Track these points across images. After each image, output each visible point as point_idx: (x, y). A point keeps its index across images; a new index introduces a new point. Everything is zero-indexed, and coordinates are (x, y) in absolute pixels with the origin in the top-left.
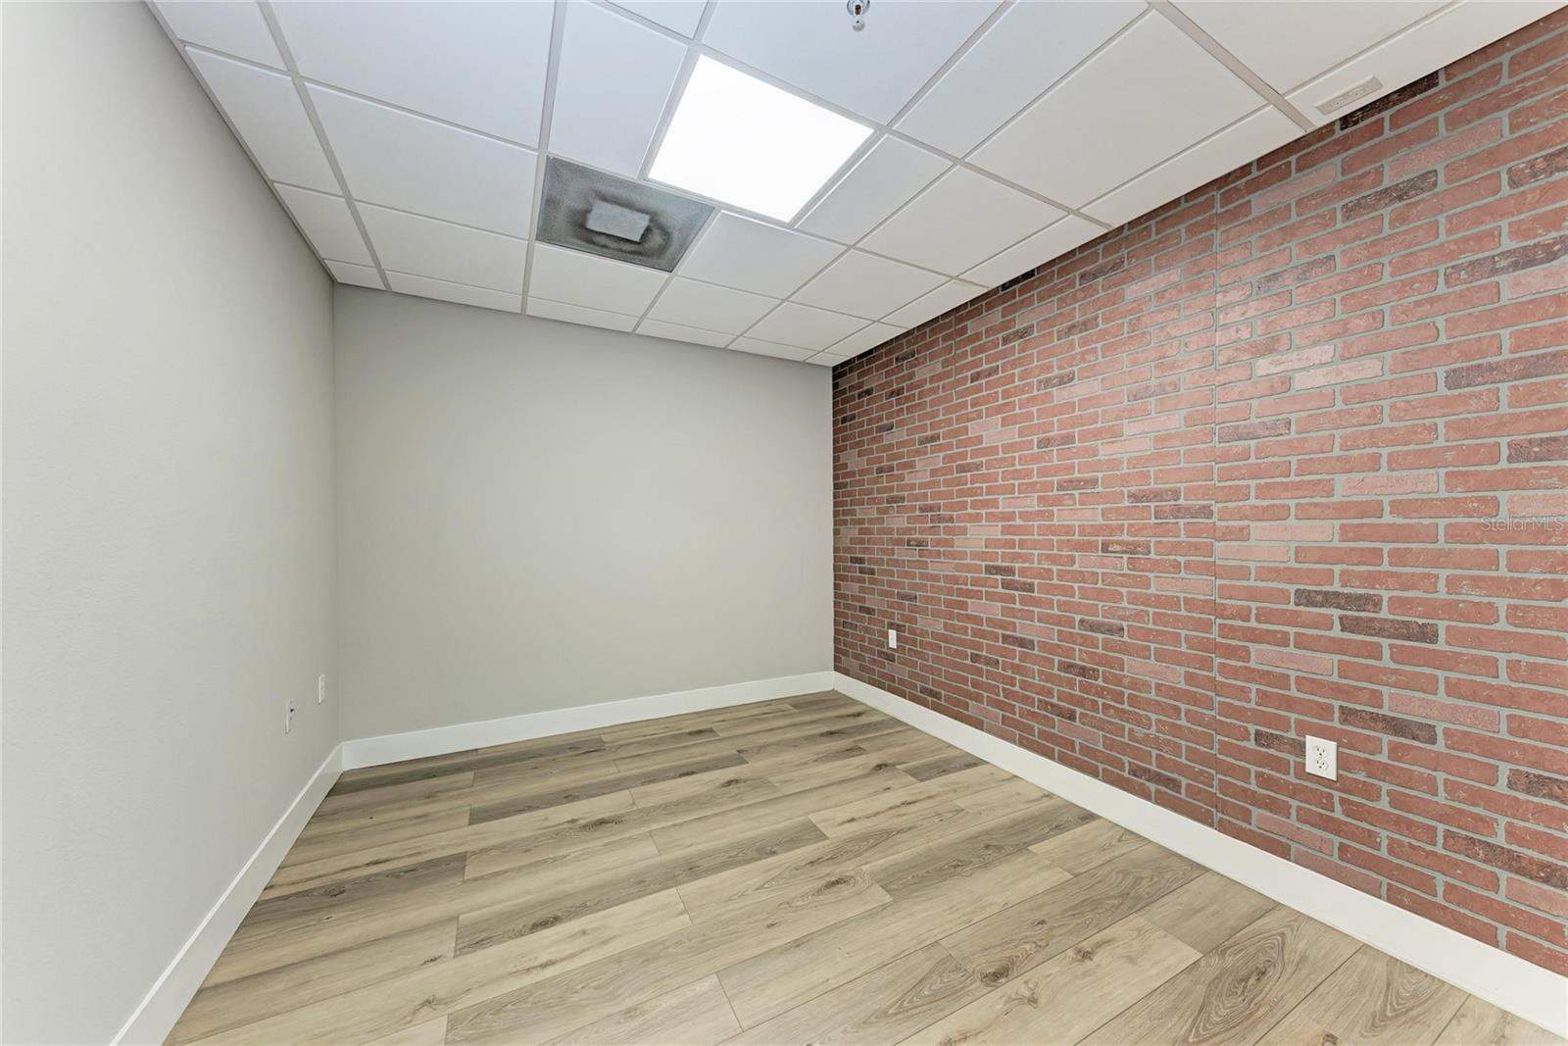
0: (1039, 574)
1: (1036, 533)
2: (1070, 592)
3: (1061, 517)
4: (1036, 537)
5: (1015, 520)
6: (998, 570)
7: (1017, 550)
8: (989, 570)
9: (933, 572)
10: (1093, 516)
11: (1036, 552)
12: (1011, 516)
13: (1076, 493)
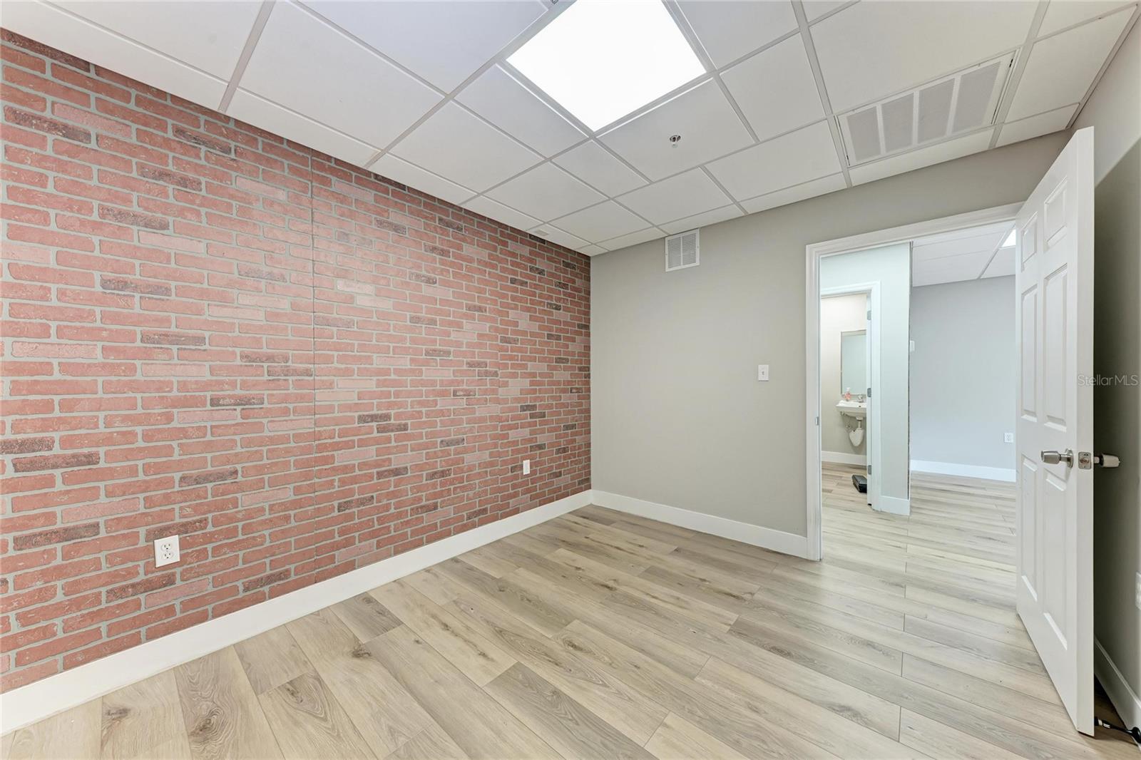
0: (412, 416)
1: (409, 386)
2: (433, 424)
3: (428, 374)
4: (409, 388)
5: (390, 376)
6: (374, 418)
7: (392, 399)
8: (362, 419)
9: (272, 434)
10: (448, 374)
11: (410, 400)
12: (387, 372)
13: (438, 358)
